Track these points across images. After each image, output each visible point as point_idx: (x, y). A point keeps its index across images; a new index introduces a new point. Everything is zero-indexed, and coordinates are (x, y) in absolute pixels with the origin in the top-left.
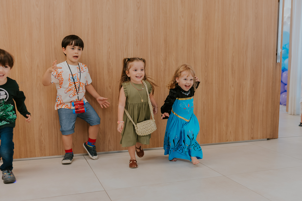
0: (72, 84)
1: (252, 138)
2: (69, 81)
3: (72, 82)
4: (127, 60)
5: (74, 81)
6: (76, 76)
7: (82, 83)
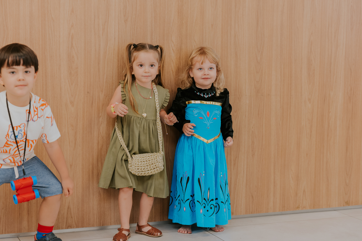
0: (12, 144)
1: (347, 203)
2: (7, 138)
3: (12, 141)
4: (132, 47)
5: (16, 139)
6: (22, 128)
7: (32, 141)
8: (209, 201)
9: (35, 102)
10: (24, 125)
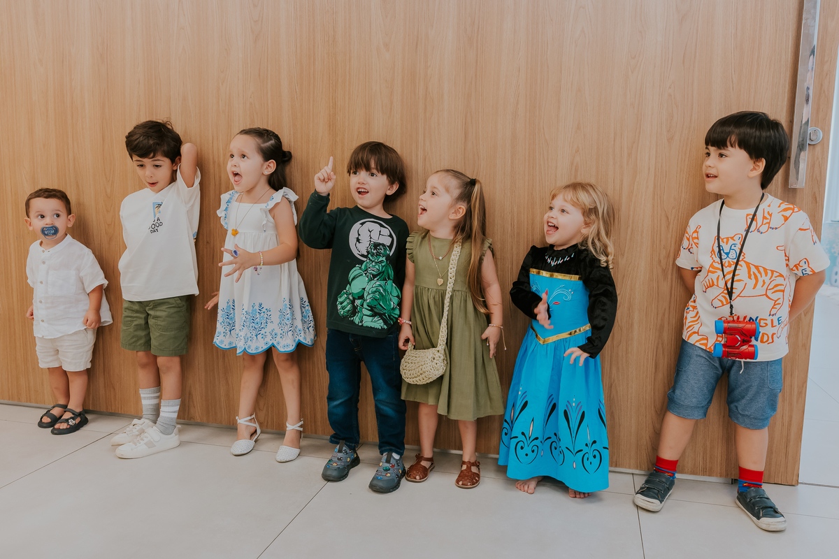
0: (720, 267)
2: (713, 256)
6: (738, 241)
8: (531, 439)
9: (769, 206)
10: (740, 236)
